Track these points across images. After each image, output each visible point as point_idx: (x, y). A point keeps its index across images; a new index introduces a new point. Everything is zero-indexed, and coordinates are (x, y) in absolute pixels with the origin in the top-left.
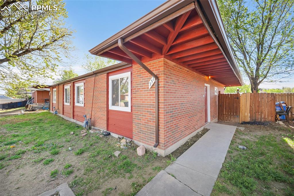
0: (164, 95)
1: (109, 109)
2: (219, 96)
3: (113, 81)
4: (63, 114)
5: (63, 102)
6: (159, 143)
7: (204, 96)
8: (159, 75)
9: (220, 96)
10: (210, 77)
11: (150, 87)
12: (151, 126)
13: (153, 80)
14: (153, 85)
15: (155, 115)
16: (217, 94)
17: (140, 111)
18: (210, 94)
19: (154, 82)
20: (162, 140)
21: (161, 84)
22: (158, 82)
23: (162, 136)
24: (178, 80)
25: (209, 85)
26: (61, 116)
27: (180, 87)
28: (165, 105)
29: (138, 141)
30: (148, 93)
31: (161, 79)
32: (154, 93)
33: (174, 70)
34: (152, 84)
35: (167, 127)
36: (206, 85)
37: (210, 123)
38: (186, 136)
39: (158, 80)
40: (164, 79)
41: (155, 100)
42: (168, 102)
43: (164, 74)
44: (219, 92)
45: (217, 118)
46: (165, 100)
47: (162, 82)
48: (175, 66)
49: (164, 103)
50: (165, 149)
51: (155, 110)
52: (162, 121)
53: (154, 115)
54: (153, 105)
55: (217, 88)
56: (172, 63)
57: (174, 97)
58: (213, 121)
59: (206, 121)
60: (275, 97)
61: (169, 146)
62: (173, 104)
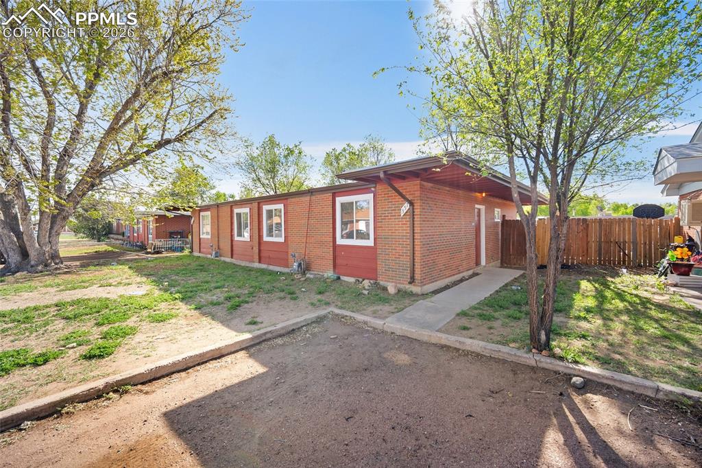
0: (421, 224)
1: (337, 243)
2: (502, 224)
3: (342, 205)
4: (232, 257)
5: (232, 236)
6: (414, 279)
7: (473, 224)
8: (414, 200)
9: (505, 223)
10: (484, 195)
11: (402, 215)
12: (403, 261)
13: (406, 207)
14: (407, 212)
15: (410, 247)
16: (498, 220)
17: (389, 244)
18: (486, 220)
19: (407, 208)
20: (417, 276)
21: (417, 211)
22: (413, 209)
23: (418, 271)
24: (436, 204)
25: (484, 207)
26: (228, 260)
27: (438, 213)
28: (421, 236)
29: (385, 281)
30: (399, 221)
31: (417, 206)
32: (408, 221)
33: (432, 193)
34: (405, 211)
35: (424, 262)
36: (477, 206)
37: (485, 267)
38: (446, 277)
39: (413, 206)
40: (420, 206)
41: (409, 230)
42: (425, 233)
43: (421, 200)
44: (504, 216)
45: (500, 261)
46: (421, 230)
47: (417, 209)
48: (432, 187)
49: (420, 233)
50: (421, 286)
51: (409, 242)
52: (418, 254)
53: (407, 247)
54: (407, 236)
55: (499, 210)
56: (429, 185)
57: (432, 227)
58: (491, 264)
59: (478, 263)
60: (588, 225)
61: (425, 285)
62: (430, 235)
